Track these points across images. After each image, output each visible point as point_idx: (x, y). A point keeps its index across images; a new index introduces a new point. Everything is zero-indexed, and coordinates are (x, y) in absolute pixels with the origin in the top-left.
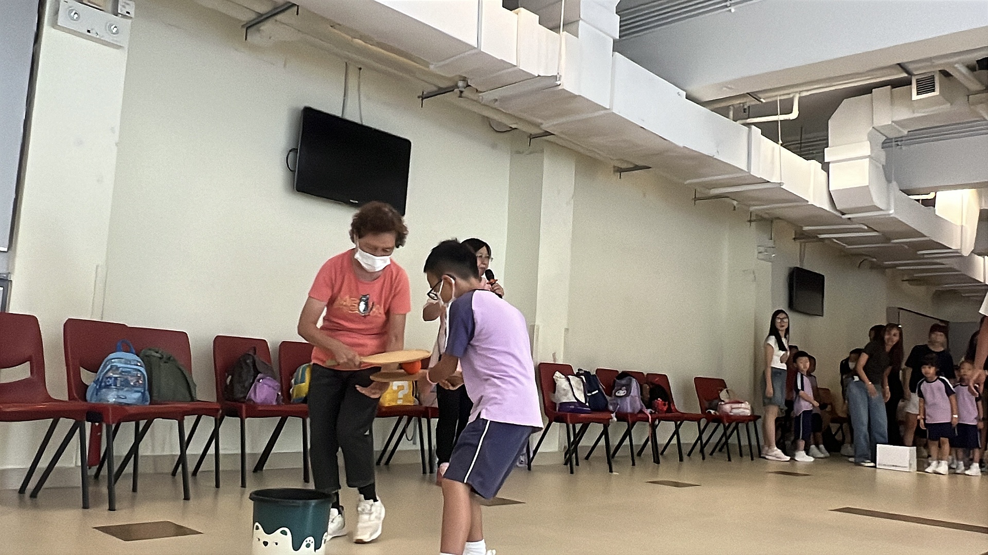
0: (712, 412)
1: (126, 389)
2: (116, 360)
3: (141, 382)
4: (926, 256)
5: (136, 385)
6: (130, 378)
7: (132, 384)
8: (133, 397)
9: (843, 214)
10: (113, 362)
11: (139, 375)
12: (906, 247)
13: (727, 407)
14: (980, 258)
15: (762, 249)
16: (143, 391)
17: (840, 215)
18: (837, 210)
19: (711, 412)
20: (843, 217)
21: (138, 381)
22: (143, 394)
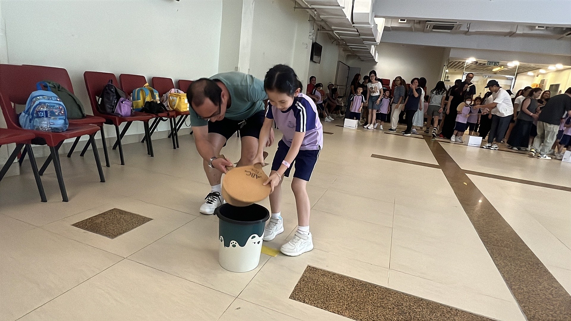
1: (53, 118)
2: (41, 97)
3: (62, 112)
5: (59, 115)
6: (54, 110)
7: (57, 114)
8: (59, 123)
10: (39, 99)
11: (61, 108)
15: (311, 34)
16: (64, 118)
17: (352, 24)
21: (61, 112)
22: (65, 120)
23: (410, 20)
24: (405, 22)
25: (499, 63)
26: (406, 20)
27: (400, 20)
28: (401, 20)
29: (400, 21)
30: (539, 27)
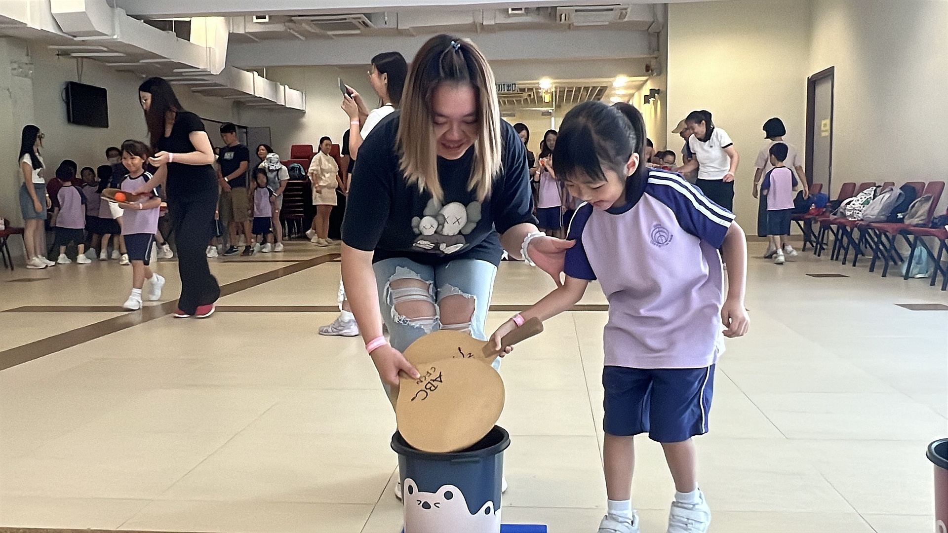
4: (184, 74)
9: (75, 37)
12: (159, 66)
14: (250, 74)
15: (15, 66)
17: (72, 37)
18: (64, 33)
20: (75, 39)
23: (275, 17)
24: (267, 20)
25: (515, 84)
26: (267, 17)
27: (254, 17)
28: (257, 18)
29: (255, 20)
30: (513, 9)
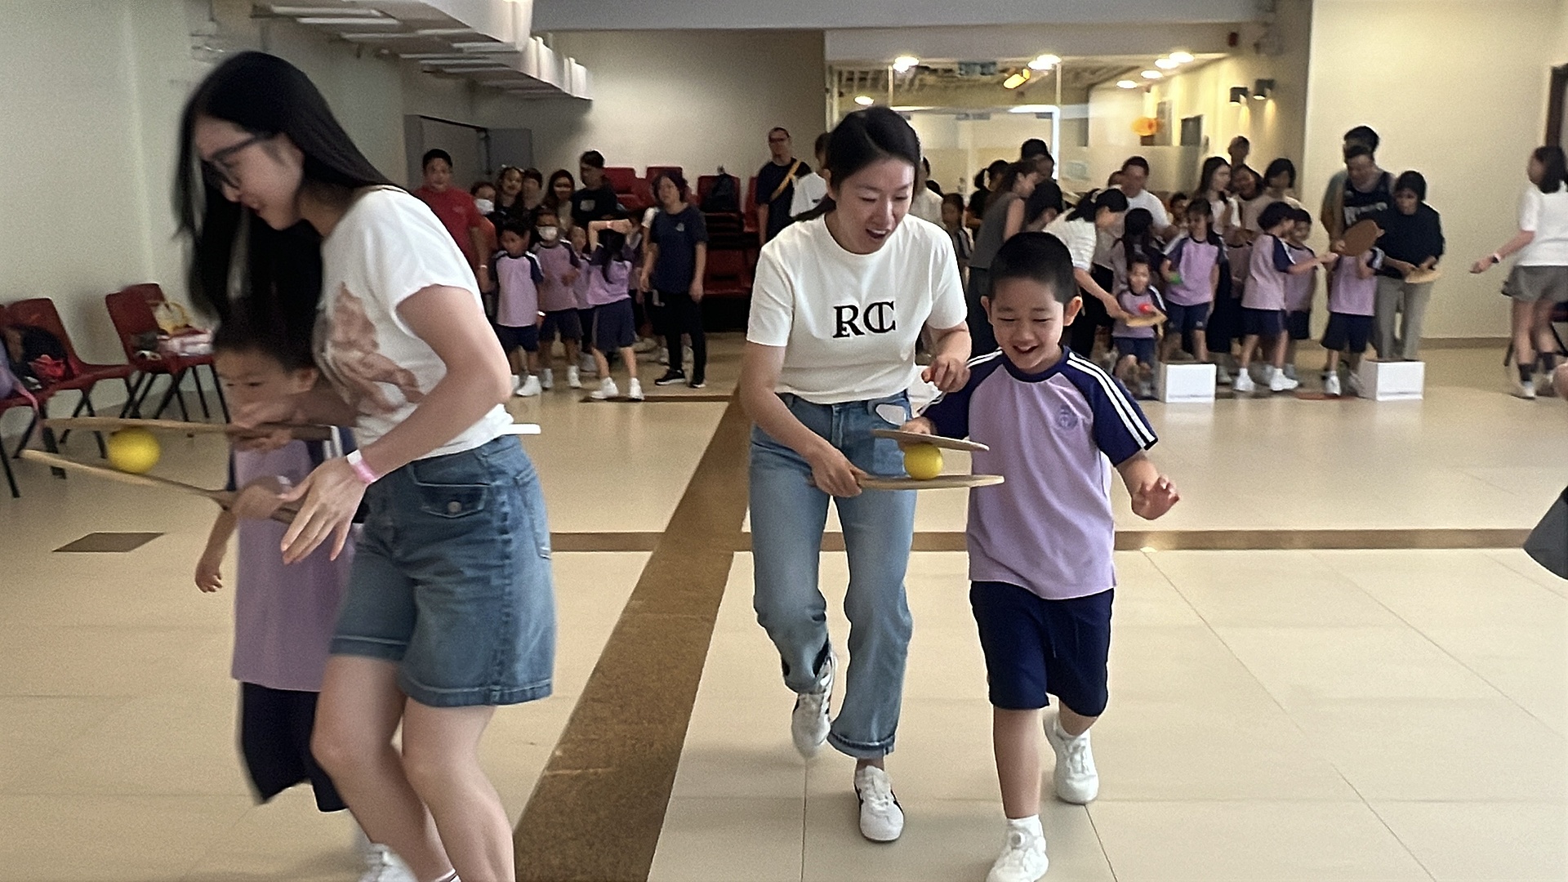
0: (147, 353)
4: (463, 50)
12: (438, 39)
13: (175, 344)
15: (198, 41)
19: (143, 354)
25: (998, 63)
